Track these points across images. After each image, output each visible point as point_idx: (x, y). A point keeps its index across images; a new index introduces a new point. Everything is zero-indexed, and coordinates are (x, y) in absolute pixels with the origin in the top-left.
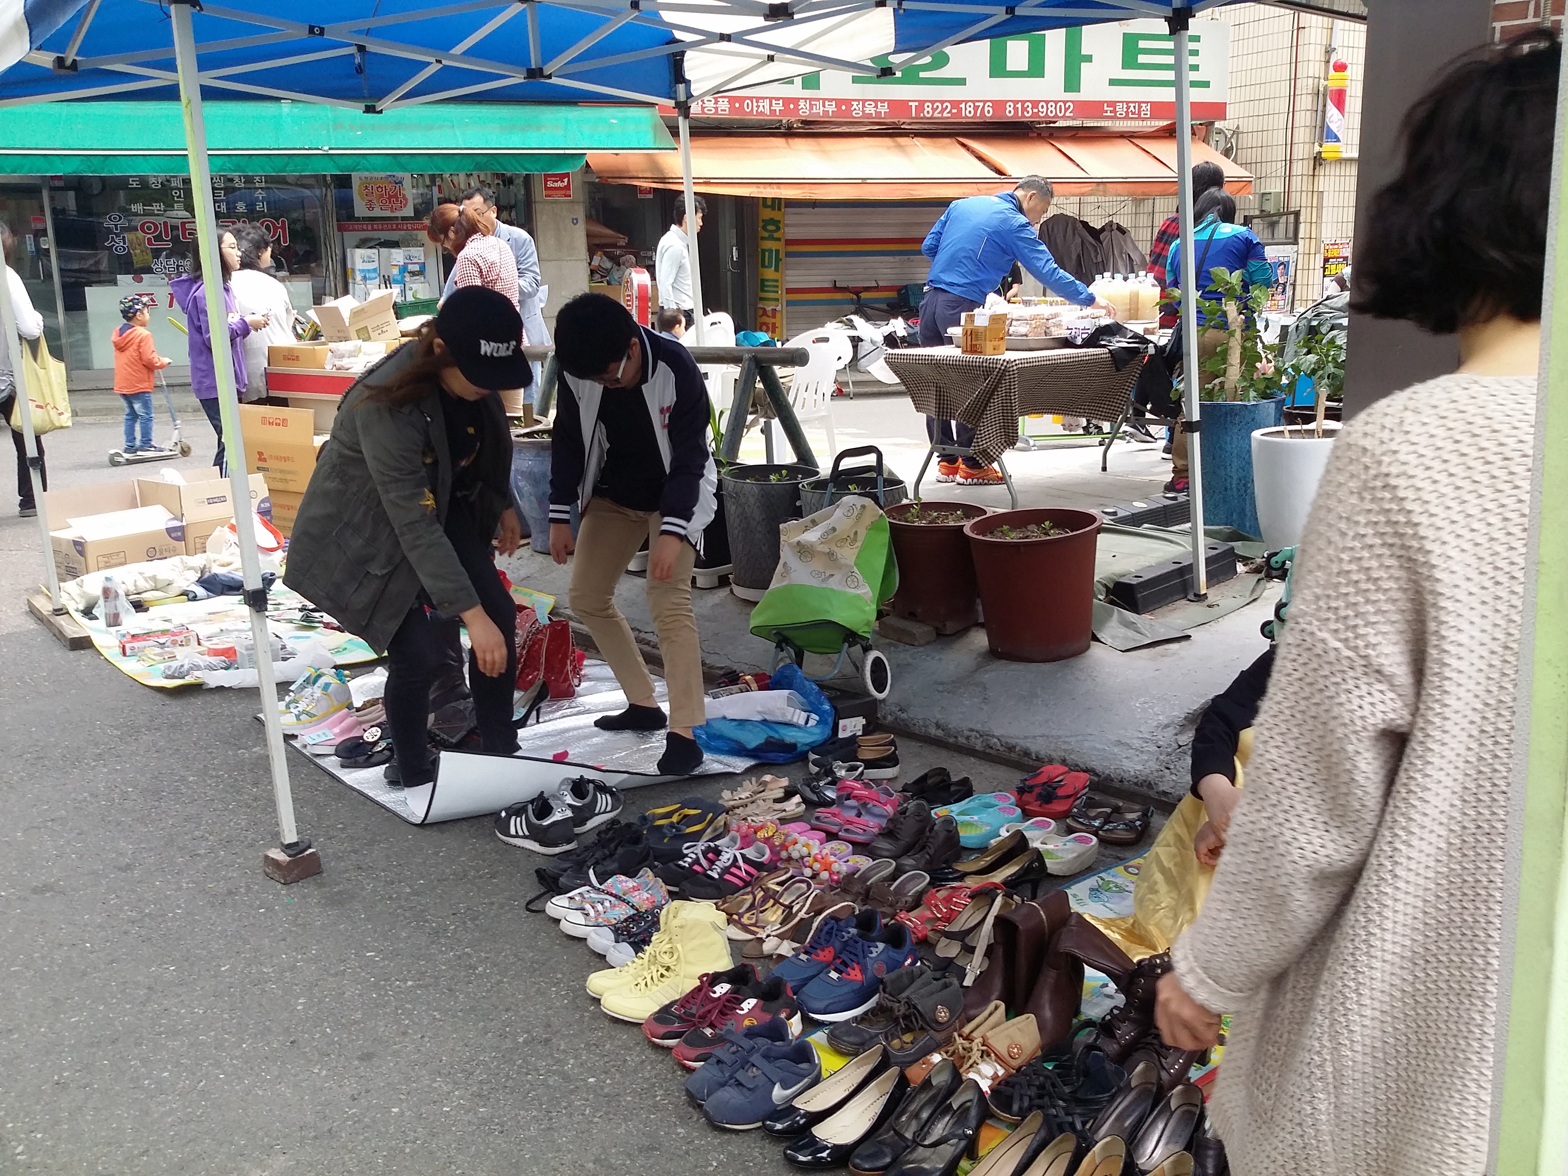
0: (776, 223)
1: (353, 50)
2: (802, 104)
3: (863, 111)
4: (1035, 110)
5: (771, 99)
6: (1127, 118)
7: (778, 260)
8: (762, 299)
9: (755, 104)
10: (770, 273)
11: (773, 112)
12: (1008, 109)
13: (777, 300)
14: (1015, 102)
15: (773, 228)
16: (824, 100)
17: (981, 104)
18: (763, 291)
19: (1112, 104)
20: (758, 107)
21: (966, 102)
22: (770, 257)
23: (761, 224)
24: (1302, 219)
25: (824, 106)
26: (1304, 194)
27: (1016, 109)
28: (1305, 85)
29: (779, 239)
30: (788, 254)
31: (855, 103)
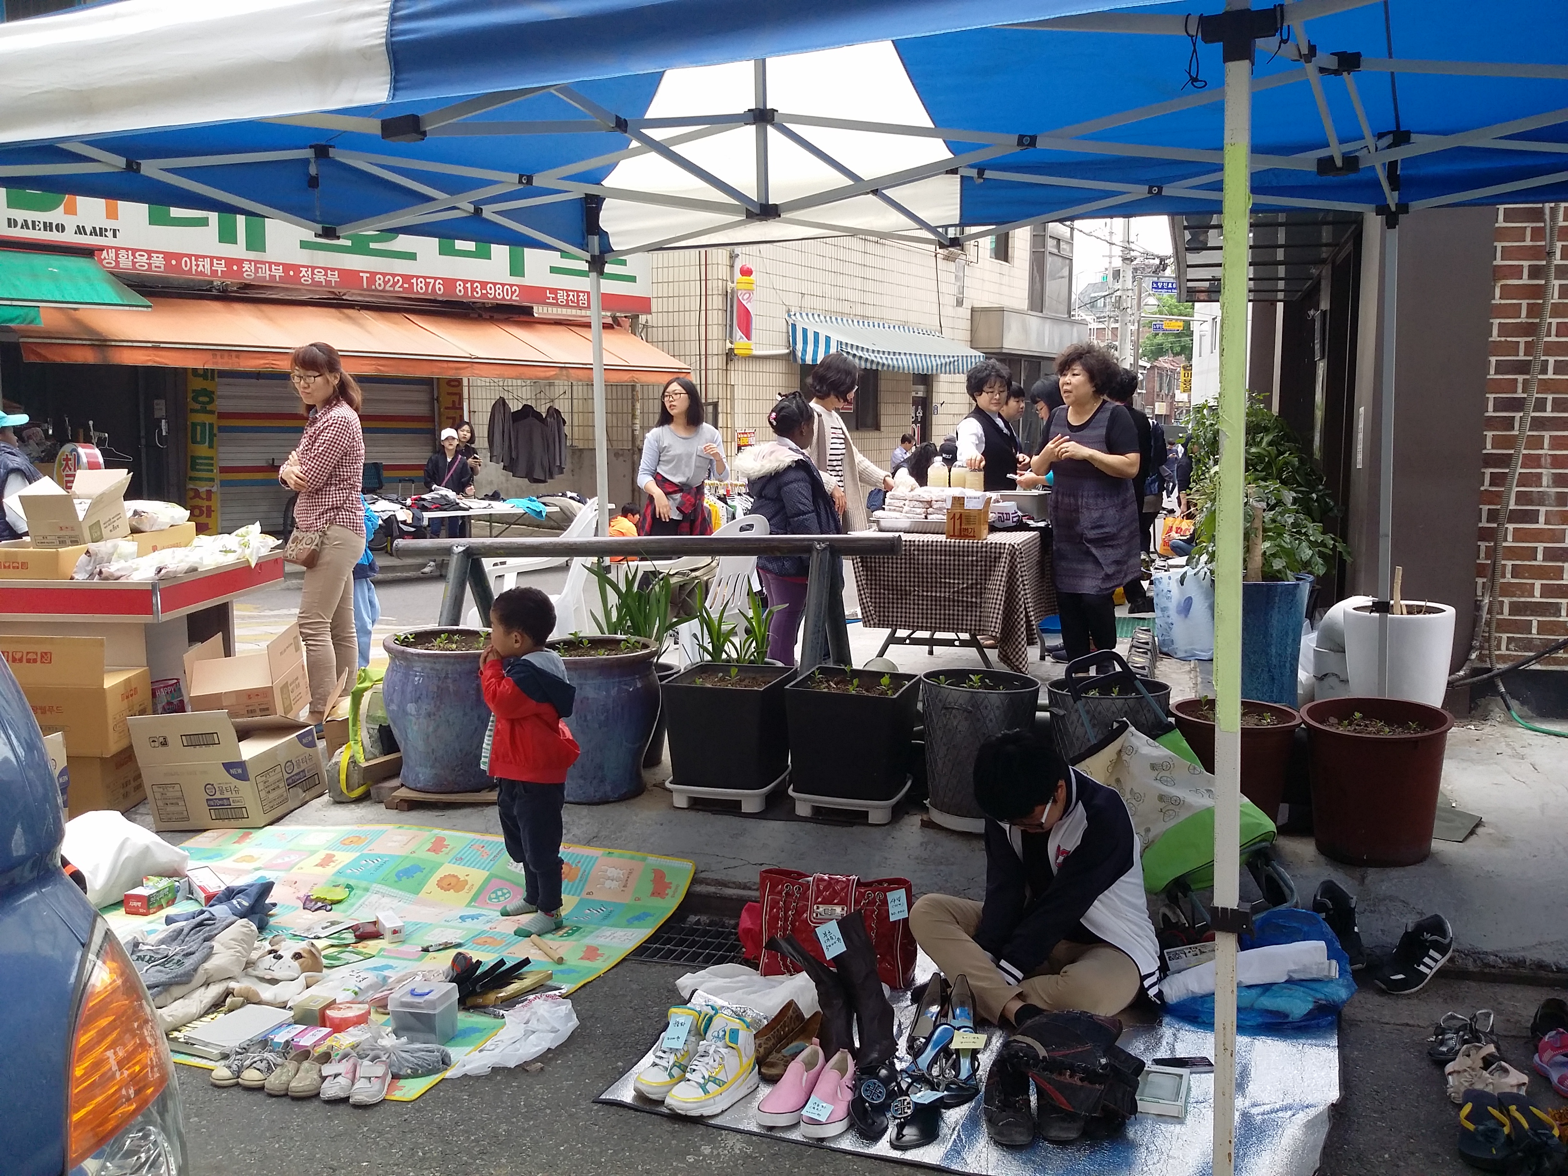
0: (210, 394)
1: (308, 153)
2: (246, 266)
3: (313, 279)
4: (484, 292)
5: (212, 258)
6: (567, 306)
7: (212, 436)
8: (191, 479)
9: (194, 263)
10: (202, 450)
11: (214, 272)
12: (459, 288)
13: (212, 480)
14: (465, 282)
15: (206, 399)
16: (270, 263)
17: (432, 281)
18: (193, 469)
19: (554, 291)
20: (197, 265)
21: (418, 277)
22: (203, 432)
23: (190, 395)
24: (720, 410)
25: (270, 270)
26: (720, 386)
27: (465, 288)
28: (715, 286)
29: (212, 412)
30: (222, 429)
31: (304, 270)
